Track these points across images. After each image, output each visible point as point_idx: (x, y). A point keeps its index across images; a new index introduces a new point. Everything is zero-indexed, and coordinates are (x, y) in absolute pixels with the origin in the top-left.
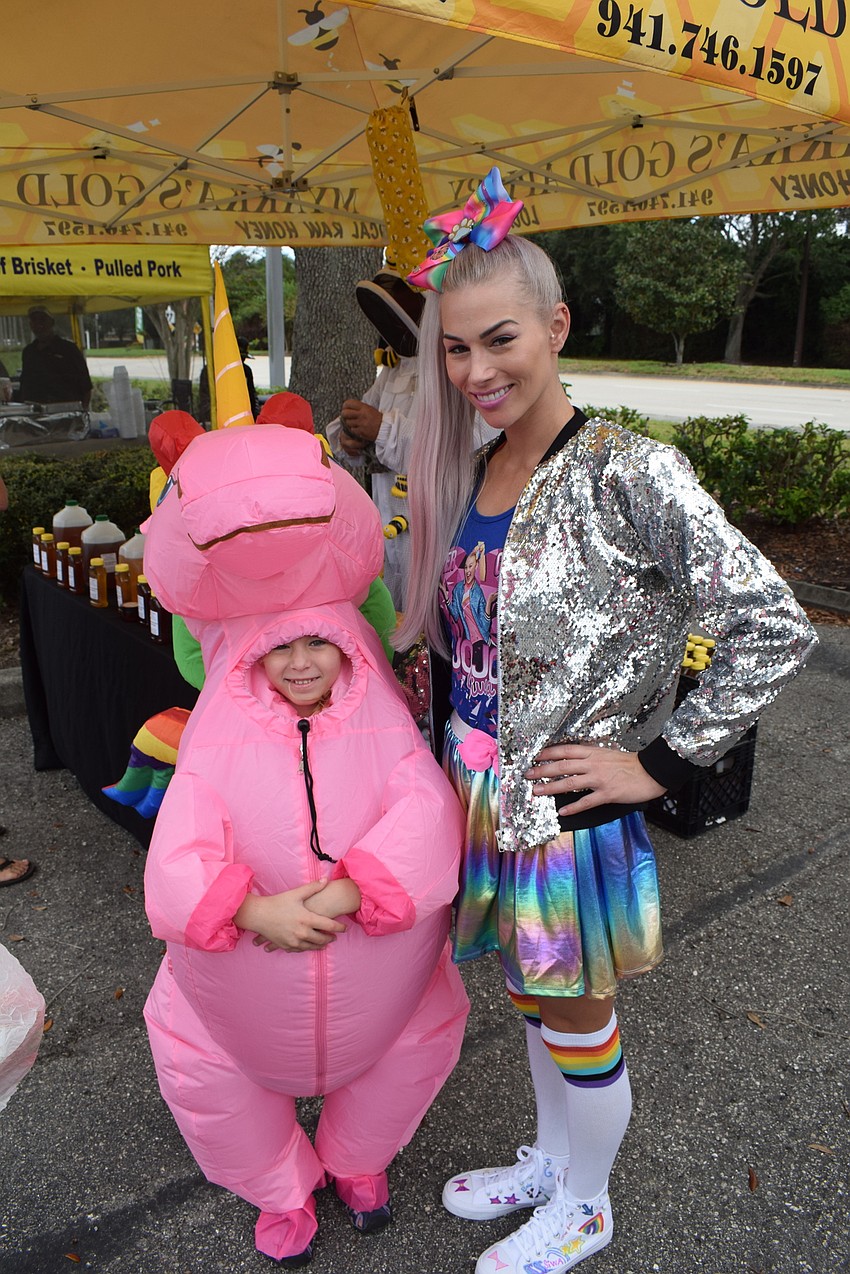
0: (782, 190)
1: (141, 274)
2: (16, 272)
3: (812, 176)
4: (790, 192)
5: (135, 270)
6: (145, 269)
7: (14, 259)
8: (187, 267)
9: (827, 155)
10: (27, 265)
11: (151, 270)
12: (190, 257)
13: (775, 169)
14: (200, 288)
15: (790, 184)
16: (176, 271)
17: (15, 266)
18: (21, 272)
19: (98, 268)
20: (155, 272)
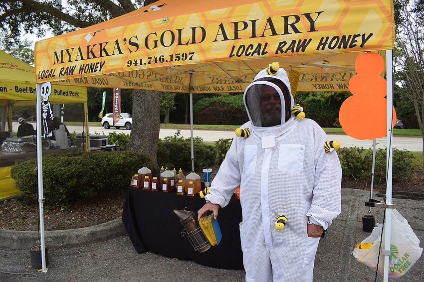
0: (316, 87)
1: (67, 95)
2: (31, 92)
3: (323, 85)
4: (317, 87)
5: (65, 94)
6: (69, 93)
7: (30, 88)
8: (81, 93)
9: (326, 80)
10: (34, 90)
11: (70, 94)
12: (82, 90)
13: (313, 82)
14: (84, 100)
15: (317, 86)
16: (77, 94)
17: (30, 90)
18: (32, 93)
19: (55, 92)
20: (71, 95)
